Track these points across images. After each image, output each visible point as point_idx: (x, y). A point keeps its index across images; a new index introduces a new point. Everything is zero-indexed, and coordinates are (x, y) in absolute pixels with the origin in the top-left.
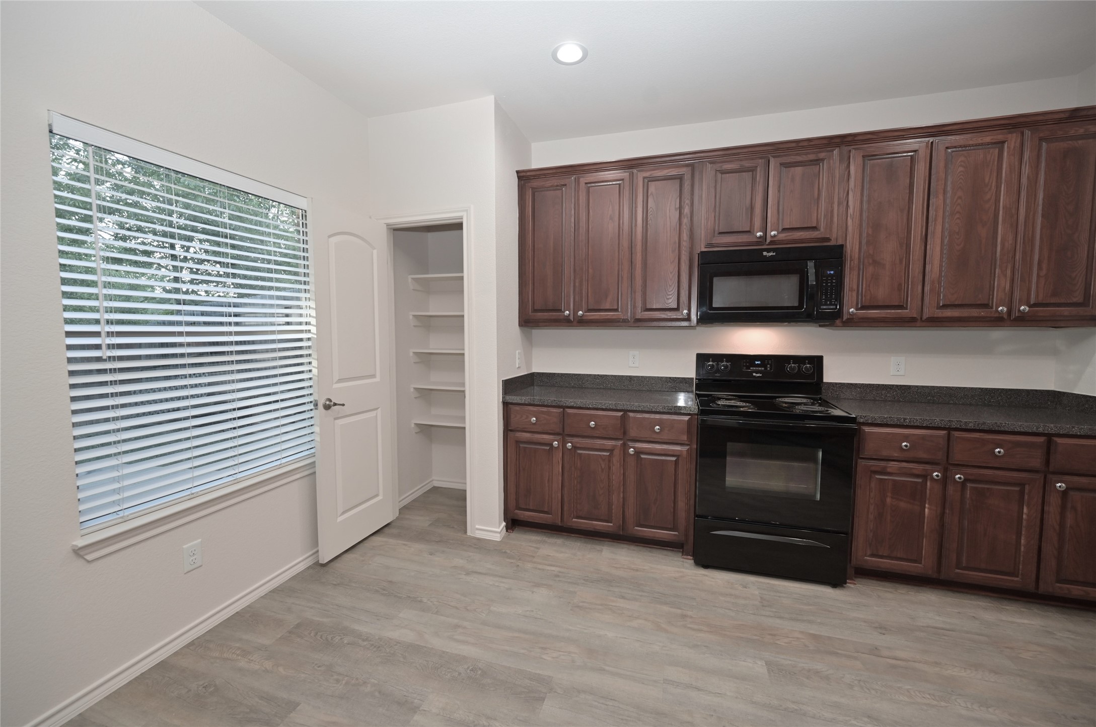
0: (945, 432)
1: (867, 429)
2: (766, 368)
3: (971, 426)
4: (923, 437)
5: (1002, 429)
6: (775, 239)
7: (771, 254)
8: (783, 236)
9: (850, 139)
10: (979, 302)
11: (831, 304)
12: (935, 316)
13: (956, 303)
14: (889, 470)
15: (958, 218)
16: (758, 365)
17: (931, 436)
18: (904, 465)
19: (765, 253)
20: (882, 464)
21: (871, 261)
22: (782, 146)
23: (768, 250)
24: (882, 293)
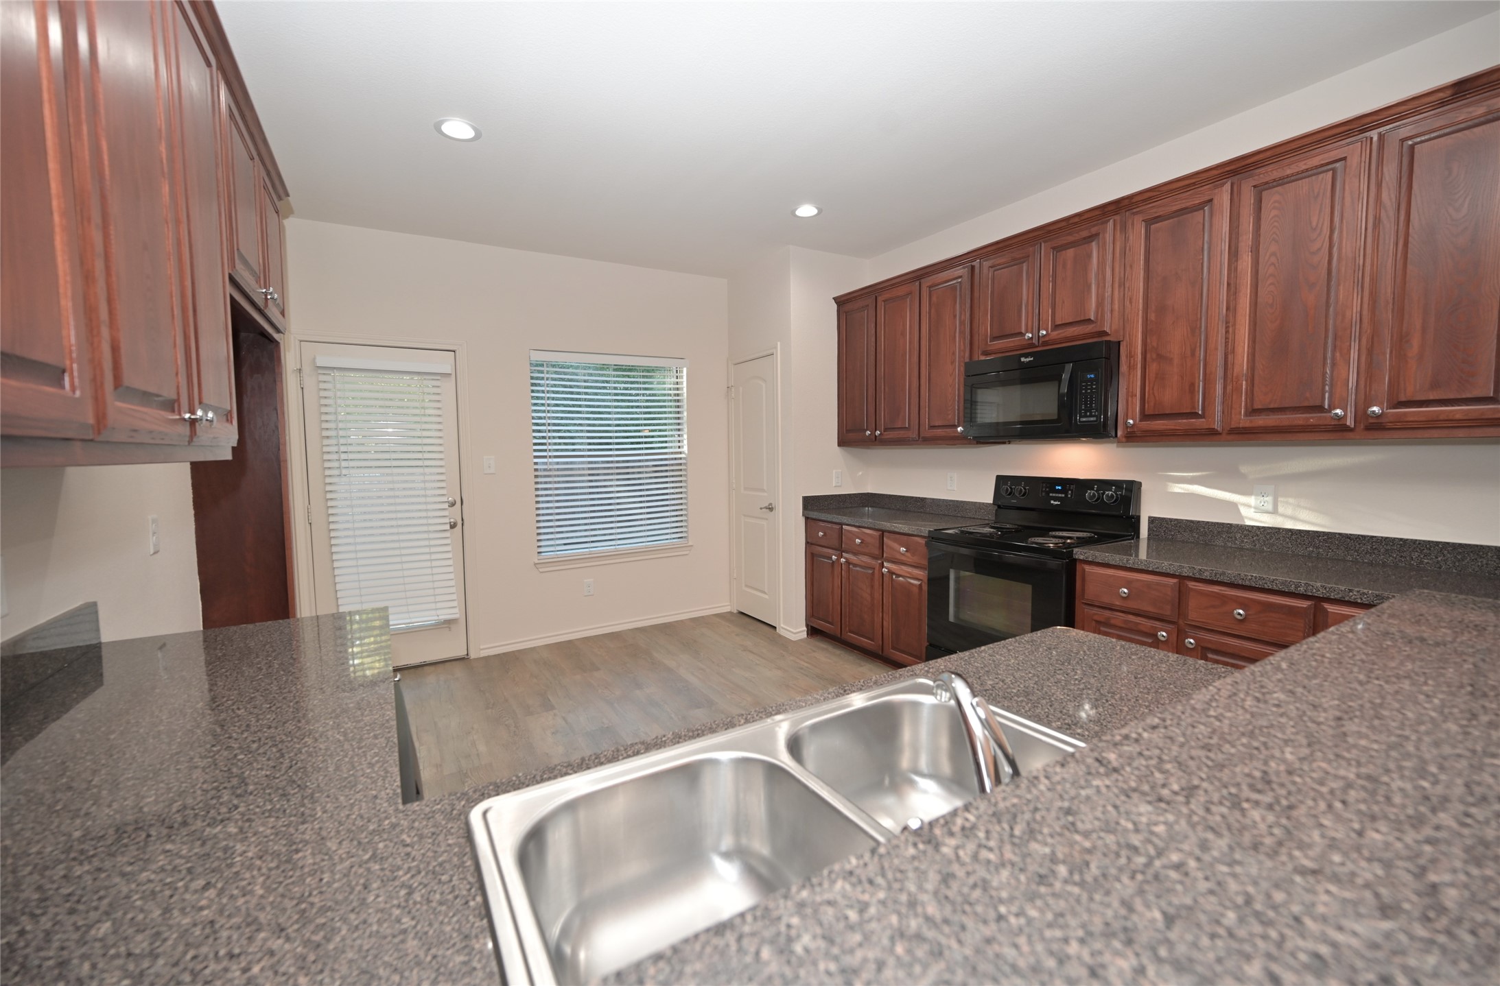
0: (1175, 581)
1: (1087, 568)
2: (1066, 495)
3: (1206, 575)
4: (1148, 585)
5: (1247, 583)
6: (1047, 339)
7: (1028, 360)
8: (1055, 334)
9: (1126, 202)
10: (1306, 404)
11: (1091, 416)
12: (1241, 425)
13: (1272, 406)
14: (1112, 622)
15: (1271, 284)
16: (1058, 492)
17: (1158, 584)
18: (1131, 618)
19: (1023, 359)
20: (1107, 613)
21: (1154, 356)
22: (1052, 228)
23: (1026, 355)
24: (1169, 396)
